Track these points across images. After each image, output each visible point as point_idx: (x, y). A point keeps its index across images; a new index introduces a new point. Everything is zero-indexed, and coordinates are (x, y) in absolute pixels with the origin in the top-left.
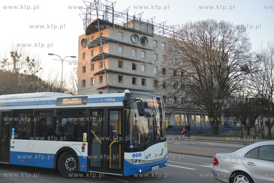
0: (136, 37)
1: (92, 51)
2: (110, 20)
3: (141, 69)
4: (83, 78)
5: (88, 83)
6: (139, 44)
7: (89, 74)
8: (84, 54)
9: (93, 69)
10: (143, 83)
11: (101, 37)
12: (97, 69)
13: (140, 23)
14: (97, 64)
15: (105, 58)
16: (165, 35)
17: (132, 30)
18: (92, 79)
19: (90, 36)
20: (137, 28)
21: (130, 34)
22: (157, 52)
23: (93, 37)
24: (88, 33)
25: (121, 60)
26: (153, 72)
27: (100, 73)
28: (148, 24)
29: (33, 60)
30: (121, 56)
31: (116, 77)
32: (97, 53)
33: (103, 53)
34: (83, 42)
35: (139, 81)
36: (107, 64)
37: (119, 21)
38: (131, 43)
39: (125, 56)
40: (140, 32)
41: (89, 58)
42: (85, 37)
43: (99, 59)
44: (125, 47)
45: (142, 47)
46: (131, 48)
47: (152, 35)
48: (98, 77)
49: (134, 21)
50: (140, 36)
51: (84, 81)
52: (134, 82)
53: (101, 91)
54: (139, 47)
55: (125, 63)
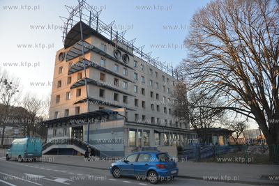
0: (119, 54)
1: (71, 63)
4: (58, 93)
5: (63, 99)
6: (121, 61)
7: (66, 88)
8: (61, 68)
9: (70, 81)
10: (124, 101)
13: (123, 43)
14: (75, 76)
15: (86, 68)
16: (142, 58)
18: (68, 93)
22: (137, 72)
24: (66, 47)
27: (77, 86)
29: (11, 83)
31: (97, 90)
34: (61, 56)
38: (114, 57)
39: (108, 69)
41: (66, 70)
42: (64, 51)
44: (108, 60)
45: (124, 63)
46: (114, 63)
47: (133, 55)
48: (75, 90)
50: (123, 53)
51: (59, 96)
52: (116, 98)
53: (78, 105)
54: (122, 64)
55: (108, 76)
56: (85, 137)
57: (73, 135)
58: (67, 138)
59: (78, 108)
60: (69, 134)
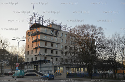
0: (53, 32)
1: (33, 38)
2: (41, 24)
3: (55, 46)
4: (28, 50)
5: (30, 53)
6: (55, 35)
7: (31, 48)
8: (29, 39)
9: (33, 46)
10: (56, 53)
11: (37, 31)
12: (35, 46)
13: (55, 25)
14: (35, 44)
15: (39, 41)
16: (66, 31)
17: (51, 28)
18: (32, 51)
19: (32, 31)
20: (54, 27)
21: (50, 30)
22: (63, 38)
23: (33, 31)
24: (30, 30)
25: (46, 42)
26: (61, 47)
27: (36, 48)
28: (58, 26)
29: (4, 42)
30: (46, 40)
31: (44, 50)
32: (35, 38)
33: (38, 39)
34: (28, 34)
35: (54, 52)
36: (40, 44)
37: (45, 24)
38: (51, 34)
39: (48, 40)
40: (55, 29)
41: (31, 41)
42: (29, 31)
43: (36, 42)
44: (48, 36)
45: (56, 36)
46: (51, 36)
47: (60, 31)
48: (35, 50)
49: (52, 24)
50: (55, 31)
51: (28, 52)
52: (52, 52)
53: (36, 56)
54: (55, 36)
55: (48, 43)
56: (39, 69)
57: (35, 69)
58: (32, 70)
59: (36, 58)
60: (33, 68)
